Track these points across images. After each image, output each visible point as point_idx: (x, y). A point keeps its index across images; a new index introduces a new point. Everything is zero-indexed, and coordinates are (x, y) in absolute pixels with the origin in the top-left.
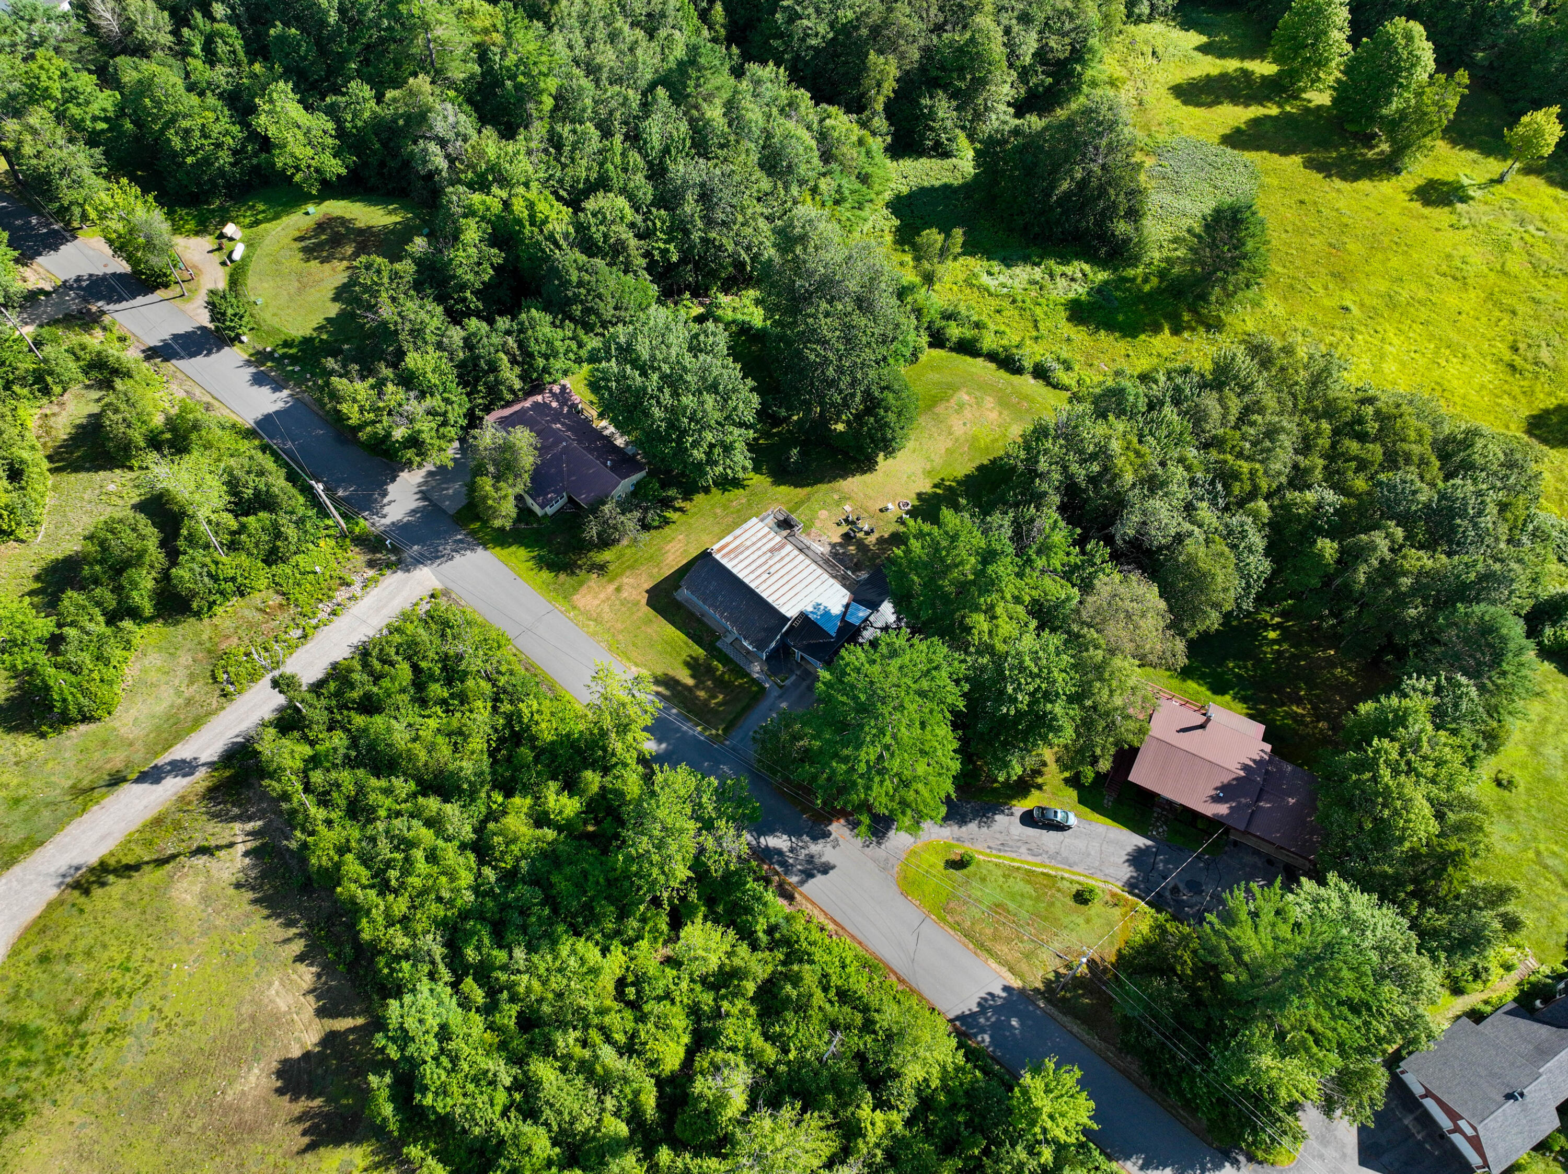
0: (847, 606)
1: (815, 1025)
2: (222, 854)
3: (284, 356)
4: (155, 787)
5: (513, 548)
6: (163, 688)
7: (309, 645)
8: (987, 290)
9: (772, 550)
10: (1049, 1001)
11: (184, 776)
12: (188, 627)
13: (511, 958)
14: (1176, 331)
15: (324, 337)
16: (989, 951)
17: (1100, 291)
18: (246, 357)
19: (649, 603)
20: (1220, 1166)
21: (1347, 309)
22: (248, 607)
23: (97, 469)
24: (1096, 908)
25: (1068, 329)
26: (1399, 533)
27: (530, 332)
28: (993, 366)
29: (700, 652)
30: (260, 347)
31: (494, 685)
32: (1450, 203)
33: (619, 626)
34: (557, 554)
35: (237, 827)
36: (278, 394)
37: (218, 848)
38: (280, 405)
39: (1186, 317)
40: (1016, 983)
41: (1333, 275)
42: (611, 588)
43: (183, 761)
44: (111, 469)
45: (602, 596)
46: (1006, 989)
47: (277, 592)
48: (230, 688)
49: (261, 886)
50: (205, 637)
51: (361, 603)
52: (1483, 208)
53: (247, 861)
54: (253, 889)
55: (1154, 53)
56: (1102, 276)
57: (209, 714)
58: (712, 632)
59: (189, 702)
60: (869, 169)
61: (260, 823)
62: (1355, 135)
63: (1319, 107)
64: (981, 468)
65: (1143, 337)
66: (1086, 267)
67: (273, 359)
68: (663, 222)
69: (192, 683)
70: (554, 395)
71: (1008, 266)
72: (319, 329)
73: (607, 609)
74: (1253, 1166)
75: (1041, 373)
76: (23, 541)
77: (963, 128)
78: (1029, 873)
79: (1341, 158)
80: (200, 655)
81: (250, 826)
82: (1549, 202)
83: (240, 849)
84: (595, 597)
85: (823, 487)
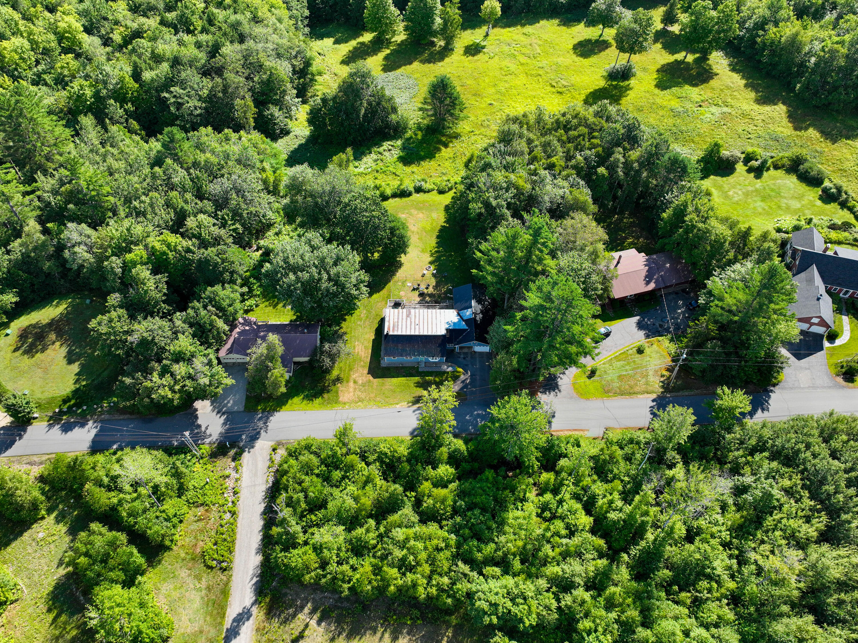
0: (459, 314)
1: (622, 463)
2: (306, 633)
3: (70, 408)
4: (238, 638)
5: (290, 402)
6: (187, 594)
7: (241, 516)
8: (362, 173)
9: (408, 316)
10: (670, 392)
11: (248, 619)
12: (167, 558)
13: (496, 543)
14: (446, 146)
15: (84, 383)
16: (634, 393)
17: (404, 148)
18: (46, 423)
19: (374, 377)
20: (769, 397)
21: (491, 104)
22: (190, 525)
23: (20, 534)
24: (647, 351)
25: (408, 169)
26: (621, 149)
27: (217, 298)
28: (397, 199)
29: (417, 379)
30: (50, 414)
31: (357, 454)
32: (480, 52)
33: (372, 395)
34: (313, 389)
35: (300, 616)
36: (87, 427)
37: (303, 631)
38: (94, 432)
39: (444, 139)
40: (654, 396)
41: (474, 95)
42: (351, 384)
43: (239, 615)
44: (29, 528)
45: (351, 390)
46: (653, 401)
47: (198, 506)
48: (224, 565)
49: (343, 628)
50: (183, 555)
51: (243, 479)
52: (491, 47)
53: (323, 624)
54: (340, 634)
55: (319, 54)
56: (399, 143)
57: (227, 584)
58: (413, 368)
59: (209, 589)
60: (274, 151)
61: (309, 605)
62: (426, 45)
63: (402, 41)
64: (438, 237)
65: (437, 155)
66: (389, 143)
67: (65, 413)
68: (228, 215)
69: (200, 579)
70: (243, 324)
71: (360, 160)
72: (77, 381)
73: (360, 393)
74: (777, 387)
75: (419, 190)
76: (16, 600)
77: (286, 117)
78: (615, 357)
79: (429, 55)
80: (190, 564)
81: (306, 610)
82: (509, 34)
83: (313, 623)
84: (349, 393)
85: (391, 284)
